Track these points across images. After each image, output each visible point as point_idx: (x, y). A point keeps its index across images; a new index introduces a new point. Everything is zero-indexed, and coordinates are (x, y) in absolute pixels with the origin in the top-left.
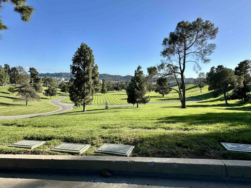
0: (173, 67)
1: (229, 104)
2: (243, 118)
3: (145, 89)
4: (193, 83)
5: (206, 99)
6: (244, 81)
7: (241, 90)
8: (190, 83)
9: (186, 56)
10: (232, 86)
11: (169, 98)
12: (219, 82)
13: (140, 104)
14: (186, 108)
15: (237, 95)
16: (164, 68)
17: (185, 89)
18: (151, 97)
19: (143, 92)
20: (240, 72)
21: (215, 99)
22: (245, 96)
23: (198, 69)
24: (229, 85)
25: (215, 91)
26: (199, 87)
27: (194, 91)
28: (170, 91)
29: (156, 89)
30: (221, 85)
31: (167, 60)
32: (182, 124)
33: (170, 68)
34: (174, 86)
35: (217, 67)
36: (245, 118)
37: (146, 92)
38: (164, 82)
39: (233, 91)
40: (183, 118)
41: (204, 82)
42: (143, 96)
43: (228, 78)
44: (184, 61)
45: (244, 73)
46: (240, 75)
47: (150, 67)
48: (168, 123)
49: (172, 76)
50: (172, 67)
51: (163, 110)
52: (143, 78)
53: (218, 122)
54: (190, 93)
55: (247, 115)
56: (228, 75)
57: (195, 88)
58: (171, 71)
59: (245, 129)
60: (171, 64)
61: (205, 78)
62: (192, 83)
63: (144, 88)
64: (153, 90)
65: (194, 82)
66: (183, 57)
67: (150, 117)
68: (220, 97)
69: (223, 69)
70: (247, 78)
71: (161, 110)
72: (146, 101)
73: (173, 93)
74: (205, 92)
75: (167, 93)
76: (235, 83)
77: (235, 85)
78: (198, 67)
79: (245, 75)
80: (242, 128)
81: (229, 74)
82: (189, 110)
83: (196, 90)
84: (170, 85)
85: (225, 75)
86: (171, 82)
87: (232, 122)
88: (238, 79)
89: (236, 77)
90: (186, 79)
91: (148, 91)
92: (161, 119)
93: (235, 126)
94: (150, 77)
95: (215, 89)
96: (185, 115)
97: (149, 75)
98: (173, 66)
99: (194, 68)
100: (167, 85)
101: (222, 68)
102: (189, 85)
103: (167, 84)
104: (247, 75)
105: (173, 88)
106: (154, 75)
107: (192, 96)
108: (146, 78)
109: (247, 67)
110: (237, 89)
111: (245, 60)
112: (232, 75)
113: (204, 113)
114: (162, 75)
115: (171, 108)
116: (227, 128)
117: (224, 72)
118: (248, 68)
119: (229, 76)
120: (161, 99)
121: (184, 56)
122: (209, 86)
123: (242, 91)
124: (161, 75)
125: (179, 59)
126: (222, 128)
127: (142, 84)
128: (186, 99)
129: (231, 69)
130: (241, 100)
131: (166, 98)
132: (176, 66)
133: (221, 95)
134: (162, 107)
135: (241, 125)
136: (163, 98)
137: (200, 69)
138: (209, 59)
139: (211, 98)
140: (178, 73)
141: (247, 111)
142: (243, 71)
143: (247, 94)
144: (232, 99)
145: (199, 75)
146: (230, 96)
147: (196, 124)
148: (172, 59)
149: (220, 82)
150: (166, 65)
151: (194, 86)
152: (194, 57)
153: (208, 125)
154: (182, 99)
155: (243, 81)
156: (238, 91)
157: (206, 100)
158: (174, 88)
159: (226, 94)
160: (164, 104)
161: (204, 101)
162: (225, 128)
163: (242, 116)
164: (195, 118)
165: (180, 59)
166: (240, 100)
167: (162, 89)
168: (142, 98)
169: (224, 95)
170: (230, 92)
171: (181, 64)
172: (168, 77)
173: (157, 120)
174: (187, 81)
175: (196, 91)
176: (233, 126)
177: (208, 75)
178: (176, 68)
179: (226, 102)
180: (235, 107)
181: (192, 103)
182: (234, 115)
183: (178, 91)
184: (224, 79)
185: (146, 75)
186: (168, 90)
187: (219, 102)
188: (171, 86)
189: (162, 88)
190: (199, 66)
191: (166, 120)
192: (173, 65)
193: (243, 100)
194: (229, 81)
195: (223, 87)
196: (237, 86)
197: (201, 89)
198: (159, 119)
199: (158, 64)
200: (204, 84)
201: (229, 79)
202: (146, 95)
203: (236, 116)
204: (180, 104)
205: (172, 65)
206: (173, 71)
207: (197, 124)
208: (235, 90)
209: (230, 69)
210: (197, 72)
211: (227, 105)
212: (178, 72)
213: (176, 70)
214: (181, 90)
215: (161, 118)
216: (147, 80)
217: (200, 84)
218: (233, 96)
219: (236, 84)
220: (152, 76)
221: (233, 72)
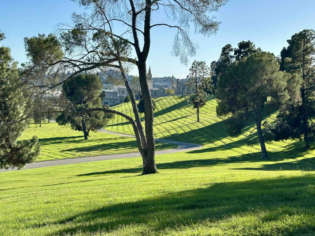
0: (114, 40)
1: (270, 153)
2: (297, 194)
3: (18, 113)
4: (175, 94)
5: (212, 142)
6: (303, 86)
7: (296, 112)
8: (168, 94)
9: (152, 7)
10: (275, 101)
11: (105, 142)
12: (244, 90)
13: (4, 169)
14: (158, 173)
15: (287, 127)
16: (83, 43)
17: (151, 112)
18: (44, 141)
19: (13, 126)
20: (293, 62)
21: (235, 139)
22: (306, 130)
23: (186, 50)
24: (269, 99)
25: (235, 117)
26: (193, 106)
27: (180, 117)
28: (106, 119)
29: (60, 114)
30: (248, 98)
31: (93, 16)
32: (136, 229)
33: (105, 45)
34: (121, 102)
35: (237, 48)
36: (301, 192)
37: (24, 125)
38: (89, 91)
39: (277, 117)
40: (140, 209)
41: (205, 90)
42: (14, 139)
43: (265, 79)
44: (145, 21)
45: (303, 66)
46: (294, 72)
47: (37, 36)
48: (90, 231)
49: (113, 68)
50: (109, 40)
51: (86, 184)
52: (10, 72)
53: (236, 211)
54: (167, 126)
55: (307, 184)
56: (264, 71)
57: (183, 110)
58: (109, 55)
59: (299, 226)
60: (107, 29)
61: (209, 78)
62: (173, 92)
63: (14, 110)
64: (49, 118)
65: (179, 88)
66: (144, 11)
67: (32, 217)
68: (248, 133)
69: (253, 54)
70: (308, 79)
71: (77, 184)
72: (26, 155)
73: (117, 125)
74: (209, 120)
75: (98, 125)
76: (281, 94)
77: (283, 99)
78: (185, 44)
79: (303, 70)
80: (292, 223)
81: (266, 67)
82: (164, 177)
83: (185, 115)
84: (106, 101)
85: (257, 70)
86: (112, 91)
87: (269, 208)
88: (288, 82)
89: (284, 77)
90: (156, 80)
91: (33, 121)
92: (70, 219)
93: (275, 219)
94: (36, 71)
95: (233, 112)
96: (151, 196)
97: (32, 64)
98: (114, 37)
99: (176, 46)
100: (97, 100)
101: (251, 51)
102: (164, 100)
103: (98, 95)
104: (309, 72)
105: (116, 109)
106: (51, 65)
107: (173, 132)
108: (22, 73)
109: (307, 49)
110: (286, 110)
111: (304, 31)
112: (274, 72)
113: (204, 187)
114: (78, 66)
115: (112, 175)
116: (256, 228)
117: (256, 62)
118: (310, 53)
119: (266, 75)
120: (80, 145)
121: (145, 5)
122: (219, 103)
123: (298, 115)
124: (75, 65)
125: (130, 17)
126: (244, 229)
127: (7, 96)
128: (157, 142)
129: (271, 53)
130: (298, 140)
131: (96, 144)
132: (121, 39)
133: (249, 129)
134: (82, 175)
135: (290, 215)
136: (87, 145)
137: (193, 51)
138: (214, 20)
139: (225, 137)
140: (130, 60)
141: (309, 170)
142: (299, 61)
143: (310, 124)
144: (277, 139)
145: (193, 67)
146: (272, 130)
147: (175, 224)
148: (111, 15)
149: (246, 90)
150: (90, 34)
151: (180, 101)
152: (174, 12)
153: (209, 223)
154: (145, 144)
155: (299, 86)
156: (290, 115)
157: (212, 145)
158: (120, 111)
159: (263, 125)
160: (90, 164)
161: (206, 146)
162: (252, 230)
163: (297, 188)
164: (176, 206)
165: (135, 15)
166: (294, 141)
167: (81, 111)
168: (10, 147)
169: (256, 127)
170: (272, 119)
171: (137, 31)
172: (98, 74)
173: (55, 223)
174: (158, 86)
175: (185, 119)
176: (270, 221)
177: (216, 70)
178: (123, 45)
179: (263, 148)
180: (285, 161)
181: (176, 155)
182: (278, 187)
183: (131, 119)
184: (255, 82)
185: (23, 65)
186: (102, 117)
187: (246, 150)
188: (112, 104)
189: (81, 109)
190: (190, 43)
191: (87, 220)
192: (114, 33)
193: (301, 139)
194: (268, 87)
195: (253, 105)
196: (286, 103)
197: (198, 111)
198: (62, 222)
199: (65, 27)
200: (205, 95)
201: (267, 81)
202: (25, 135)
203: (283, 189)
204: (138, 161)
205: (110, 34)
206: (114, 55)
207: (179, 226)
208: (282, 112)
209: (269, 53)
210: (184, 61)
211: (265, 155)
212: (129, 57)
213: (123, 49)
214: (143, 115)
215: (71, 215)
216: (26, 82)
217: (195, 96)
218: (279, 130)
219: (284, 96)
220: (44, 69)
221: (277, 63)
